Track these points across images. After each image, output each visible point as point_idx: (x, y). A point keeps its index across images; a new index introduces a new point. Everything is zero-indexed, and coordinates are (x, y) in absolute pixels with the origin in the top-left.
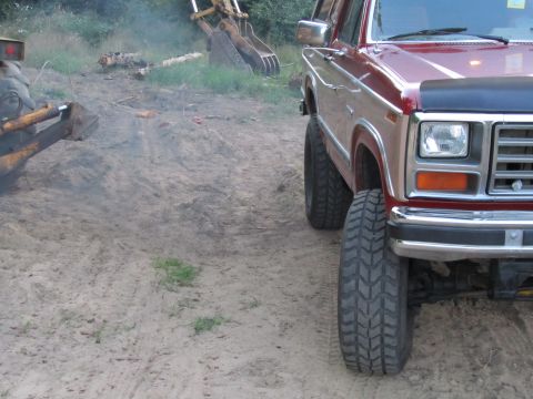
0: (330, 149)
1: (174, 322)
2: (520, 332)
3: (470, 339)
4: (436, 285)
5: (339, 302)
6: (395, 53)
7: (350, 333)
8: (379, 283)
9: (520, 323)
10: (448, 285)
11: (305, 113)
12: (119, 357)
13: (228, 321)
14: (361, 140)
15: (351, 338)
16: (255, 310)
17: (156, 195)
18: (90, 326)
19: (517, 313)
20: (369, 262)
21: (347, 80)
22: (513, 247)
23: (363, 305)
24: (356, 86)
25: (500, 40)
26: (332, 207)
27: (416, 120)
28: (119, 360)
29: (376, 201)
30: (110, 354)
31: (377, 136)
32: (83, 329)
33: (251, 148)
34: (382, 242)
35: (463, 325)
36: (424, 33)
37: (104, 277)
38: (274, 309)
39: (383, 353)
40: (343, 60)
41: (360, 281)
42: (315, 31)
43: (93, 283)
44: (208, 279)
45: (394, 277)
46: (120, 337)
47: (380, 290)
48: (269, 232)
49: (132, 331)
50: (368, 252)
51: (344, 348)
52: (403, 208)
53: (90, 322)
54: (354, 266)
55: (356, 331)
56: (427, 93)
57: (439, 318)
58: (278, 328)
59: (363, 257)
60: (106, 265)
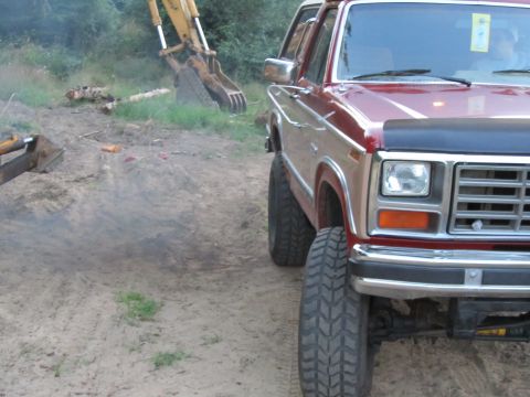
0: (294, 187)
1: (134, 357)
2: (478, 371)
3: (429, 378)
4: (396, 323)
5: (300, 339)
6: (360, 92)
7: (309, 370)
8: (340, 320)
9: (479, 363)
10: (408, 323)
11: (270, 150)
12: (77, 391)
13: (189, 357)
14: (324, 178)
15: (312, 374)
16: (216, 346)
17: (119, 229)
18: (50, 359)
19: (476, 352)
20: (330, 300)
21: (313, 119)
22: (472, 286)
23: (323, 342)
24: (320, 124)
25: (463, 82)
26: (295, 244)
27: (379, 159)
28: (78, 394)
29: (338, 239)
30: (69, 389)
31: (341, 174)
32: (42, 362)
33: (216, 185)
34: (342, 280)
35: (423, 364)
36: (389, 73)
37: (65, 311)
38: (235, 345)
39: (342, 390)
40: (308, 98)
41: (321, 319)
42: (281, 69)
43: (53, 316)
44: (170, 314)
45: (354, 314)
46: (78, 371)
47: (340, 328)
48: (231, 269)
49: (92, 366)
50: (329, 289)
51: (305, 384)
52: (365, 246)
53: (49, 355)
54: (315, 303)
55: (316, 368)
56: (390, 133)
57: (399, 356)
58: (238, 364)
59: (325, 295)
60: (67, 299)
